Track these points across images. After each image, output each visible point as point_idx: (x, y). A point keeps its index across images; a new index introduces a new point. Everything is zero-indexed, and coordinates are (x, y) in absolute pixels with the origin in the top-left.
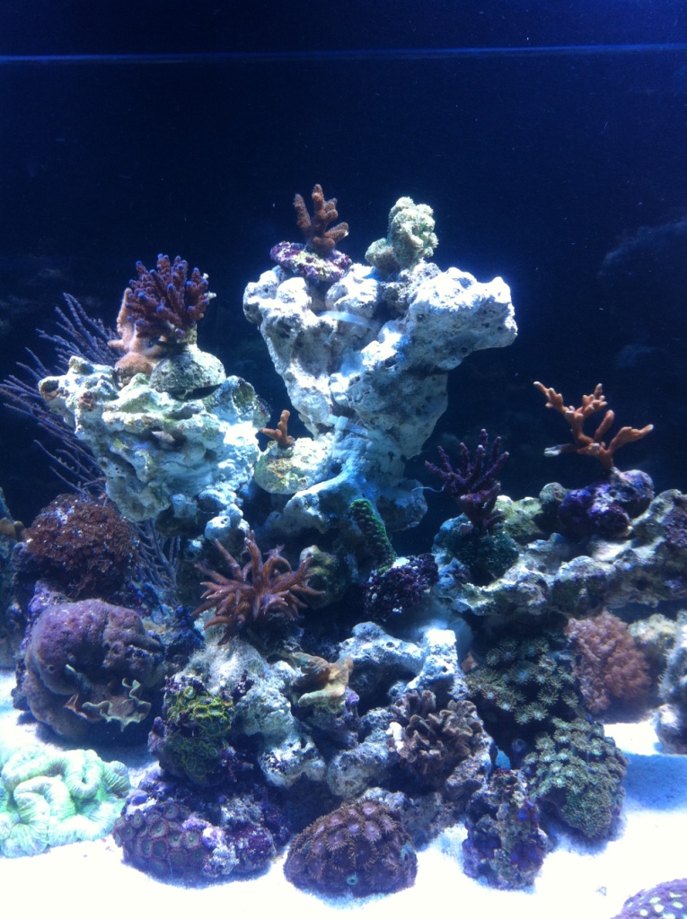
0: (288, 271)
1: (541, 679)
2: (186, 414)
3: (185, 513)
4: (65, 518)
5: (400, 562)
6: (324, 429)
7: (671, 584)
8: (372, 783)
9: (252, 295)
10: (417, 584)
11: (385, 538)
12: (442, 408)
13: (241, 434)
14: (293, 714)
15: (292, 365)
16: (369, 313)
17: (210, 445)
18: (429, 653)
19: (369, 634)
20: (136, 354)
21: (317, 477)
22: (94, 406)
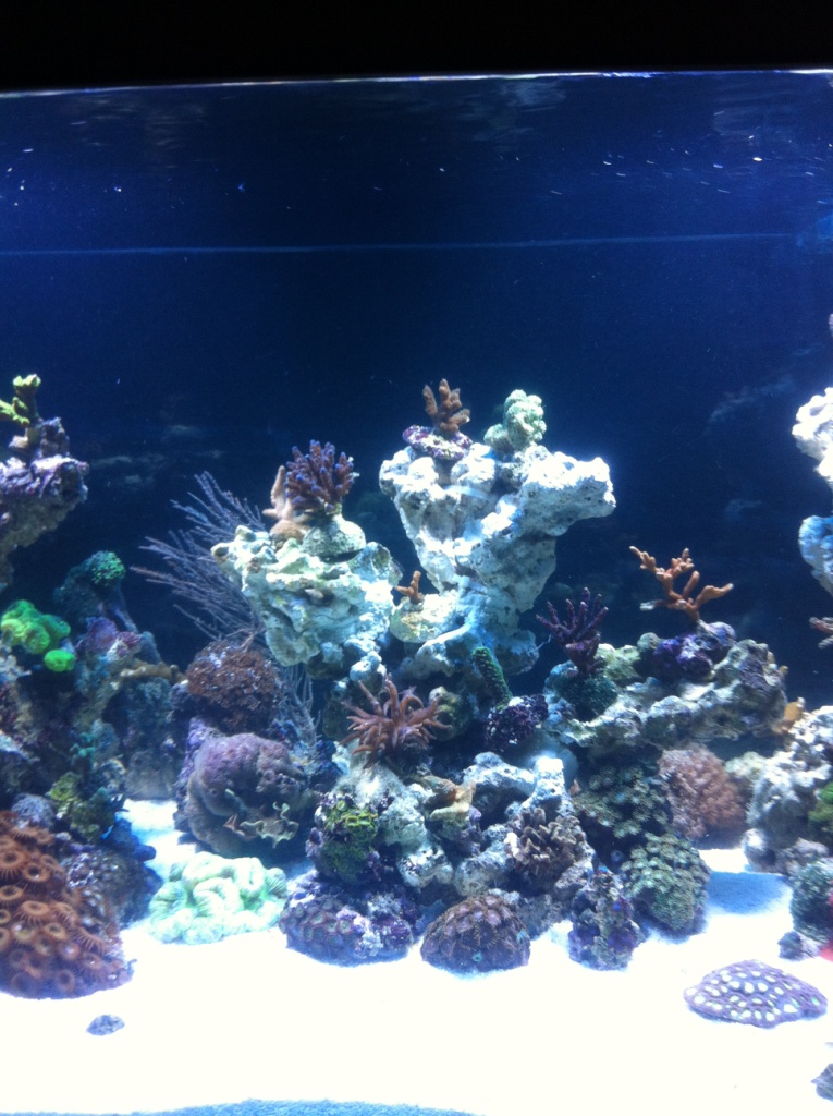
0: (419, 452)
1: (636, 800)
2: (334, 575)
3: (332, 658)
4: (219, 662)
5: (515, 702)
6: (449, 586)
7: (746, 720)
8: (492, 886)
9: (387, 471)
10: (530, 719)
11: (503, 680)
12: (551, 568)
13: (378, 590)
14: (427, 827)
15: (421, 531)
16: (488, 488)
17: (353, 601)
18: (540, 777)
19: (489, 762)
20: (288, 522)
21: (444, 628)
22: (260, 569)
